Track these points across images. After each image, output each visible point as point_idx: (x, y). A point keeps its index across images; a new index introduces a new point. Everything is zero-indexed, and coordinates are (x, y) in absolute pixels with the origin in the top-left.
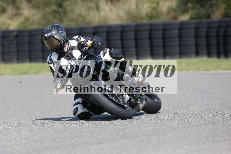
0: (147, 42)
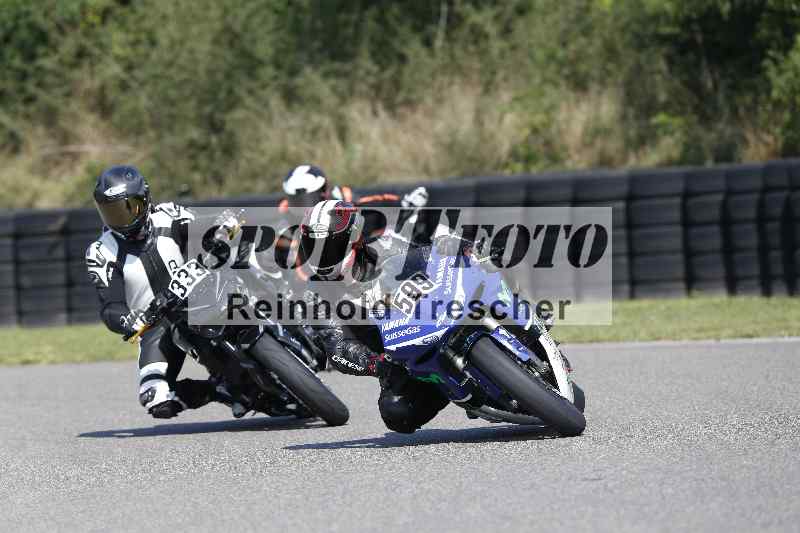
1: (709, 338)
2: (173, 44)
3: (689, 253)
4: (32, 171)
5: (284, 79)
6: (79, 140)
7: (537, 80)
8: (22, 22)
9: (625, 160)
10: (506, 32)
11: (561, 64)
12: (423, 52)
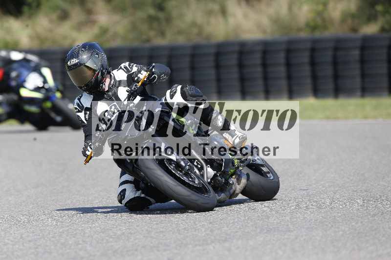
0: (306, 70)
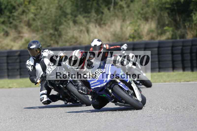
1: (178, 82)
2: (46, 9)
3: (173, 61)
4: (12, 40)
5: (73, 18)
6: (23, 33)
7: (136, 18)
8: (9, 4)
9: (157, 38)
10: (128, 6)
11: (142, 14)
12: (108, 11)
